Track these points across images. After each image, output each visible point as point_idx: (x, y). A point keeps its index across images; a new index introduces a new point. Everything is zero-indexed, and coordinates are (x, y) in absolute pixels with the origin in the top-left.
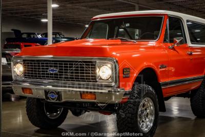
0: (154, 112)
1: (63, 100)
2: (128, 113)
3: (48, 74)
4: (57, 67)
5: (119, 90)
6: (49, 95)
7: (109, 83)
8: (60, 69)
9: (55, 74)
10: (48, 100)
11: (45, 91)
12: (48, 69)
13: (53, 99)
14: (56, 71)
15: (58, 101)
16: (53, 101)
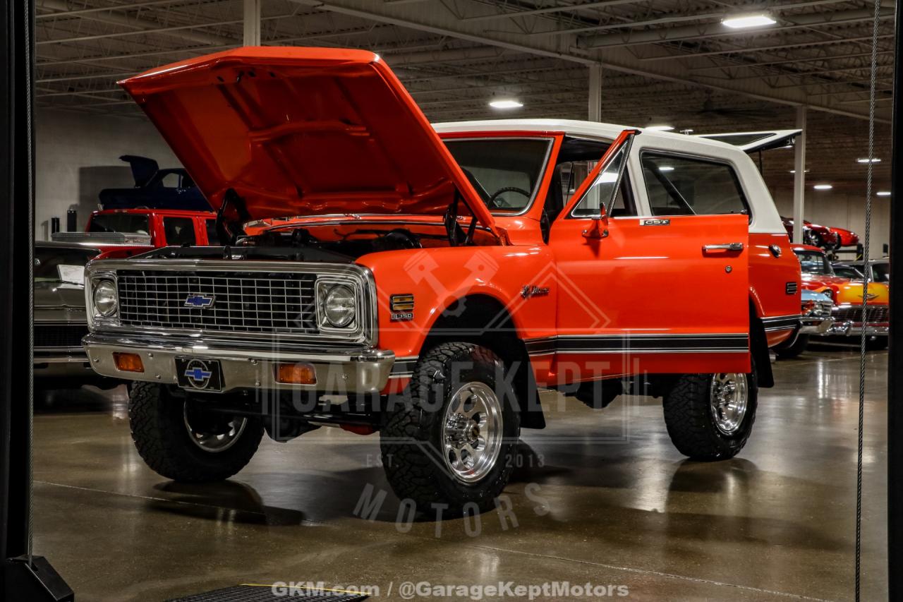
0: (501, 424)
1: (228, 387)
2: (411, 423)
3: (186, 311)
4: (209, 289)
5: (379, 354)
6: (188, 373)
7: (351, 335)
8: (219, 298)
9: (206, 312)
10: (187, 388)
11: (178, 362)
12: (184, 296)
13: (198, 385)
14: (207, 301)
15: (212, 391)
16: (200, 390)
